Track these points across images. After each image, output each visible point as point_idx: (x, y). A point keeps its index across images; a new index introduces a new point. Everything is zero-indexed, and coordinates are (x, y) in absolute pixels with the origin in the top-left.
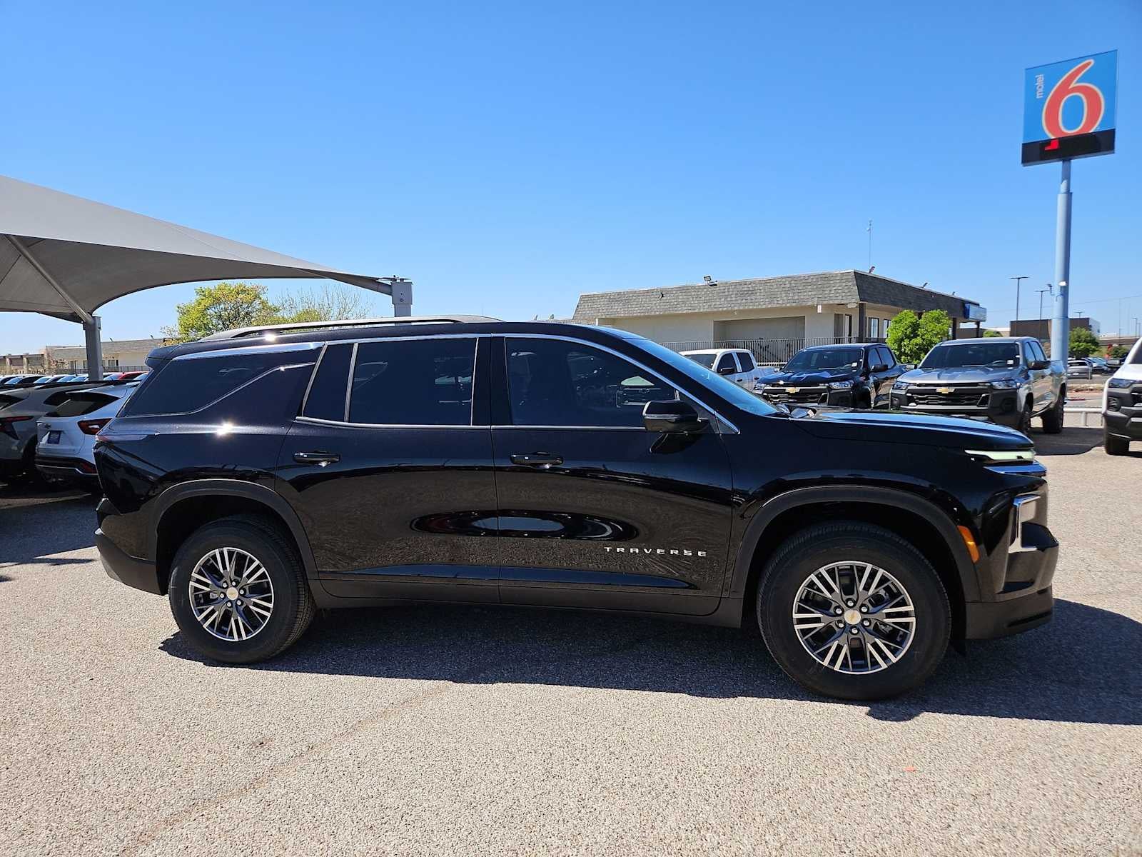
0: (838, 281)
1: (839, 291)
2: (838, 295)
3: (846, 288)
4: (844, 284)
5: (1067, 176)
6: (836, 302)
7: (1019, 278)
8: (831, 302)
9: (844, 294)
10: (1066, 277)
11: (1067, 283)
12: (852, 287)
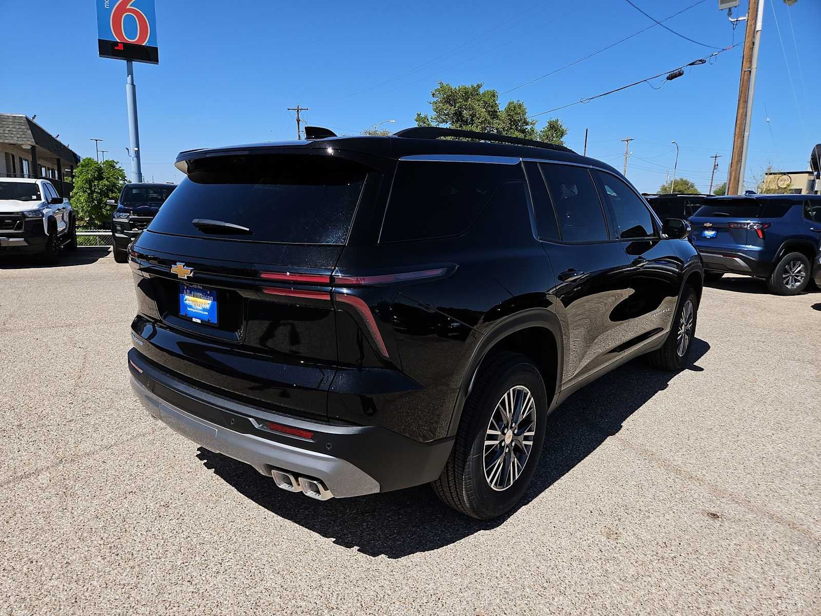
0: (10, 123)
1: (14, 133)
2: (12, 136)
3: (20, 130)
4: (17, 127)
5: (130, 72)
6: (12, 142)
7: (97, 140)
8: (6, 141)
9: (19, 136)
10: (138, 146)
11: (139, 149)
12: (26, 130)
